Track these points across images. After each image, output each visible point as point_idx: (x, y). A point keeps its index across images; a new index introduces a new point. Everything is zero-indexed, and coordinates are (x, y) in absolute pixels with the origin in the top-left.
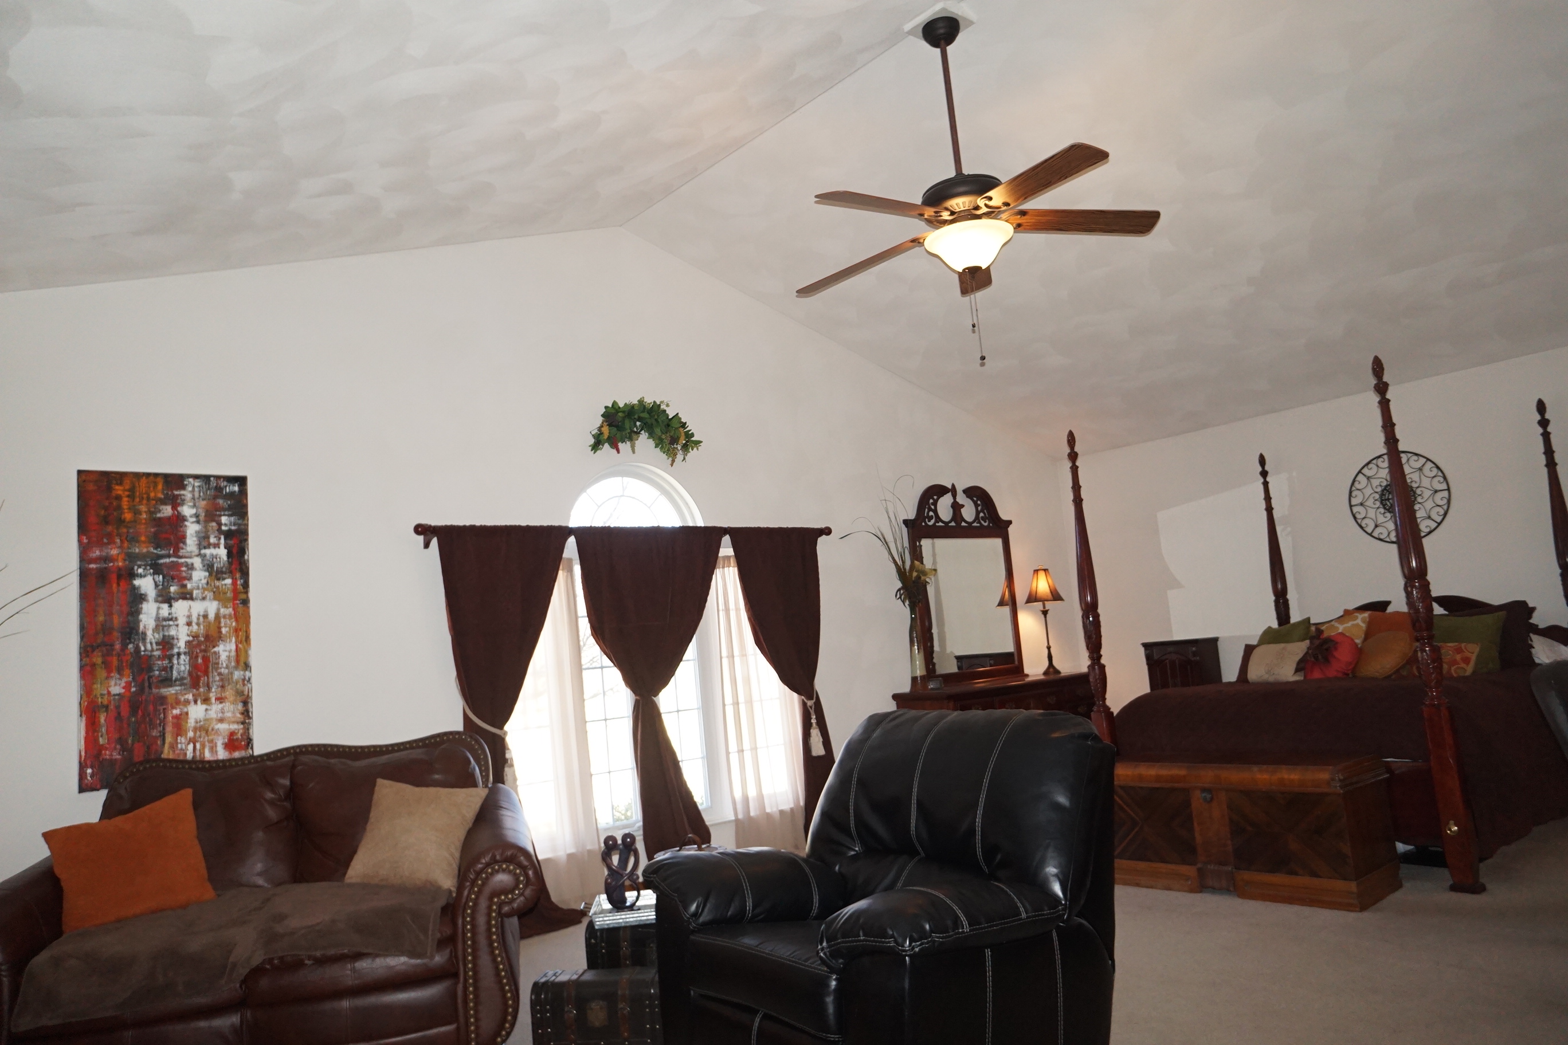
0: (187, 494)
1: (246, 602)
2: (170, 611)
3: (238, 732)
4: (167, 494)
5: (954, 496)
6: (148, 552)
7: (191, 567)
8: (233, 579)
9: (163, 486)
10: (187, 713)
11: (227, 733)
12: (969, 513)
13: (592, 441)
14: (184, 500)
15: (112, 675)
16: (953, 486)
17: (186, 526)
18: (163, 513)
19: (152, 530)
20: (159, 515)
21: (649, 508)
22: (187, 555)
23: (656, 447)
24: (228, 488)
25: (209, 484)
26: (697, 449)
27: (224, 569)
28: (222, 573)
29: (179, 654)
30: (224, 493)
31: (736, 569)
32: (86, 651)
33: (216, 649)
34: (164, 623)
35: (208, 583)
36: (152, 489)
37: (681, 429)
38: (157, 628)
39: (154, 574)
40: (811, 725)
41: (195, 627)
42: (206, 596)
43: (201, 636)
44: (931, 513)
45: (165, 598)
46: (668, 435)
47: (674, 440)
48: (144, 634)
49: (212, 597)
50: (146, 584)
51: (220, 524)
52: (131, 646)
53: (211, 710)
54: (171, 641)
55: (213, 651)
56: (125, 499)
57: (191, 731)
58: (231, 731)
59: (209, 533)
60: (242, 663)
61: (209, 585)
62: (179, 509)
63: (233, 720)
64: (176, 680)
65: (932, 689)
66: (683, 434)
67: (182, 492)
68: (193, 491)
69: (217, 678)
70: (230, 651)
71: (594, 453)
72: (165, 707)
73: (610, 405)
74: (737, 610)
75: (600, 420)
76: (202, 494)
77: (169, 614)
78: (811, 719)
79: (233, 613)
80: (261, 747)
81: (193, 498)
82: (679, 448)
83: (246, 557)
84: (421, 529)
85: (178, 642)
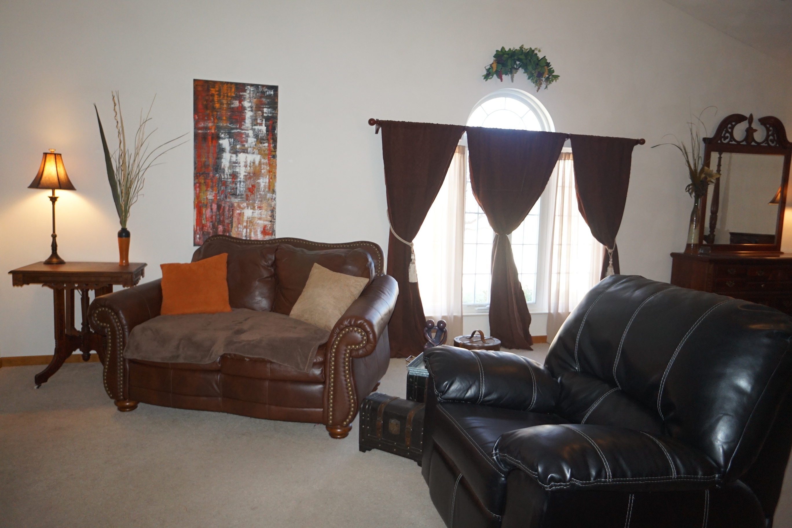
0: (247, 94)
1: (274, 157)
2: (237, 159)
3: (268, 226)
4: (237, 94)
5: (750, 123)
6: (227, 126)
7: (248, 136)
8: (268, 143)
9: (235, 90)
10: (243, 213)
11: (262, 226)
12: (760, 136)
13: (485, 73)
14: (245, 98)
15: (209, 189)
16: (751, 116)
17: (245, 113)
18: (235, 105)
19: (229, 114)
20: (232, 106)
21: (521, 118)
22: (246, 128)
23: (529, 79)
24: (268, 92)
25: (258, 89)
26: (556, 81)
27: (264, 138)
28: (263, 140)
29: (240, 182)
30: (266, 95)
31: (573, 161)
32: (197, 176)
33: (258, 181)
34: (234, 165)
35: (255, 145)
36: (229, 91)
37: (546, 67)
38: (229, 168)
39: (229, 138)
40: (608, 264)
41: (249, 168)
42: (255, 152)
43: (251, 173)
44: (727, 135)
45: (234, 151)
46: (537, 70)
47: (540, 75)
48: (224, 169)
49: (257, 153)
50: (225, 143)
51: (263, 113)
52: (217, 175)
53: (255, 213)
54: (237, 174)
55: (257, 182)
56: (216, 96)
57: (245, 223)
58: (265, 225)
59: (257, 117)
60: (271, 190)
61: (256, 146)
62: (242, 103)
63: (266, 219)
64: (238, 195)
65: (701, 254)
66: (547, 71)
67: (244, 94)
68: (250, 93)
69: (259, 196)
70: (266, 183)
71: (486, 81)
72: (233, 208)
73: (500, 50)
74: (570, 187)
75: (492, 60)
76: (254, 95)
77: (236, 160)
78: (609, 261)
79: (268, 162)
80: (279, 235)
81: (250, 97)
82: (544, 80)
83: (276, 132)
84: (372, 122)
85: (240, 175)
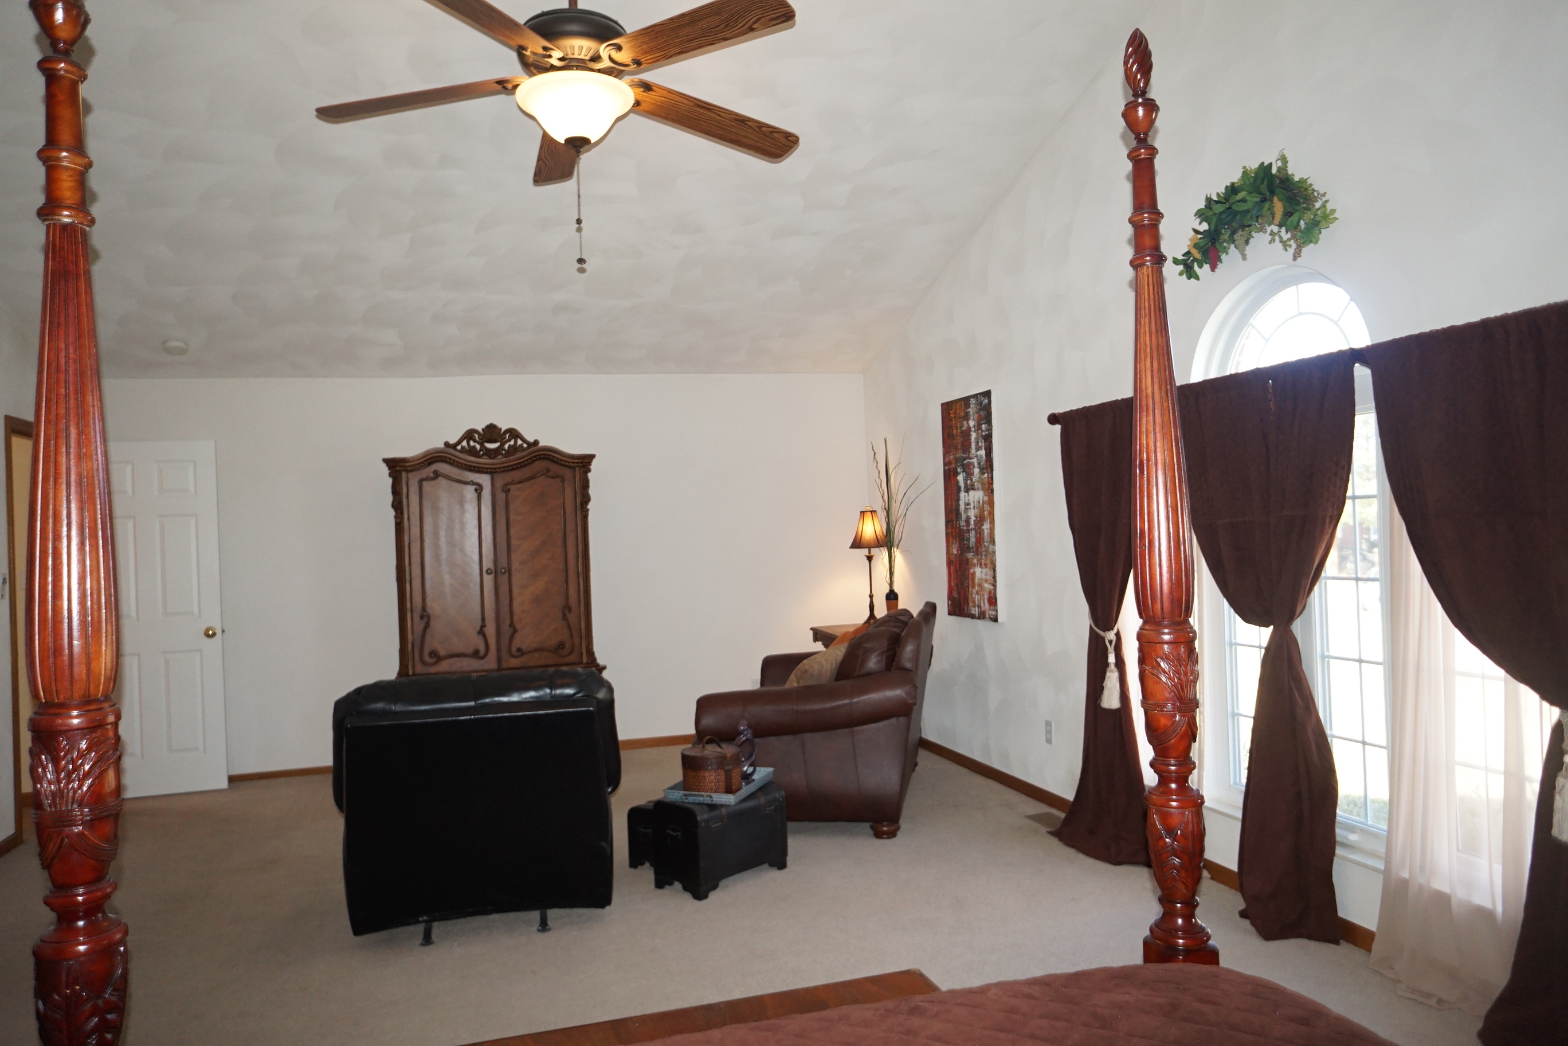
0: (971, 410)
1: (992, 491)
3: (992, 592)
4: (966, 412)
6: (961, 456)
7: (974, 466)
8: (988, 473)
9: (964, 407)
10: (976, 572)
14: (970, 415)
15: (954, 541)
17: (971, 435)
18: (964, 427)
19: (962, 439)
22: (972, 456)
24: (984, 401)
25: (977, 400)
28: (984, 468)
29: (972, 529)
30: (983, 406)
32: (947, 524)
33: (983, 527)
34: (968, 507)
35: (979, 477)
36: (961, 410)
38: (965, 510)
39: (963, 471)
41: (976, 510)
42: (979, 486)
43: (978, 516)
45: (966, 489)
48: (961, 514)
50: (960, 478)
51: (982, 431)
52: (958, 522)
53: (982, 572)
54: (969, 520)
56: (954, 420)
57: (976, 586)
58: (990, 590)
59: (978, 438)
60: (992, 539)
62: (970, 422)
63: (990, 581)
64: (972, 548)
68: (972, 407)
69: (984, 549)
70: (988, 529)
72: (968, 566)
73: (1204, 204)
76: (975, 409)
77: (968, 500)
79: (989, 499)
81: (973, 413)
83: (992, 455)
